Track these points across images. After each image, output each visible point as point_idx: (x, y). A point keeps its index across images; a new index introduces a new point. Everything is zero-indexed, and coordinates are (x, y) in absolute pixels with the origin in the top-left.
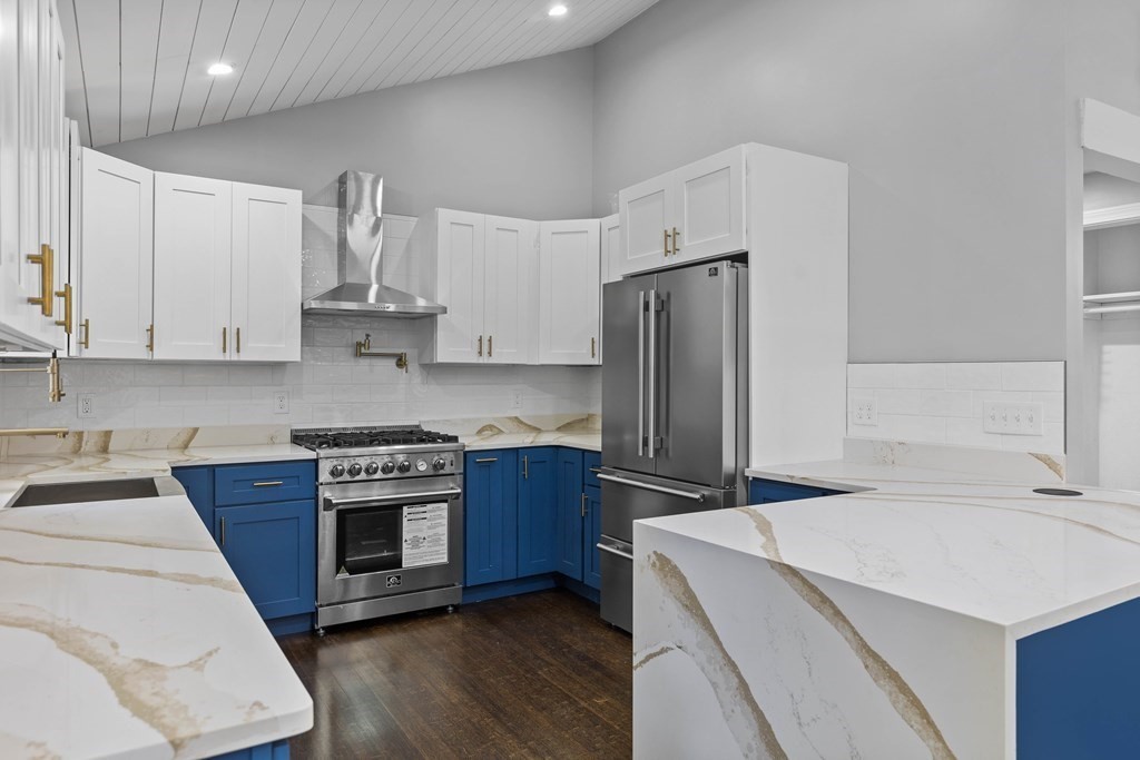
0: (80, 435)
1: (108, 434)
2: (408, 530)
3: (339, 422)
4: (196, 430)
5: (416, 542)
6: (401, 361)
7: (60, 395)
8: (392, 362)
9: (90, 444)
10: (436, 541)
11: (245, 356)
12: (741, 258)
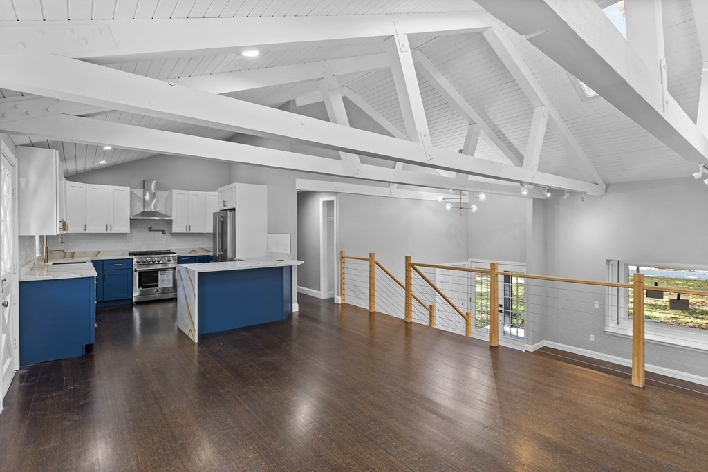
0: (66, 253)
1: (74, 252)
2: (160, 278)
3: (144, 249)
4: (100, 252)
5: (163, 281)
6: (164, 232)
7: (62, 242)
8: (161, 233)
9: (68, 255)
10: (169, 280)
11: (113, 232)
12: (234, 209)
